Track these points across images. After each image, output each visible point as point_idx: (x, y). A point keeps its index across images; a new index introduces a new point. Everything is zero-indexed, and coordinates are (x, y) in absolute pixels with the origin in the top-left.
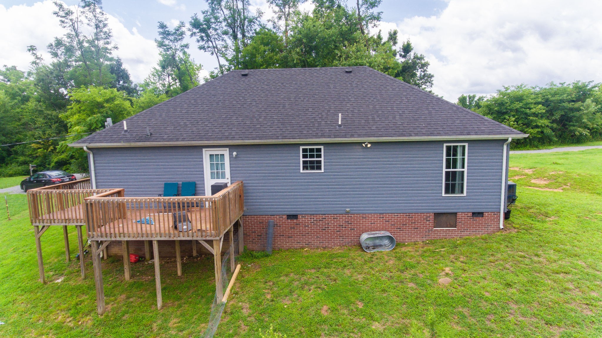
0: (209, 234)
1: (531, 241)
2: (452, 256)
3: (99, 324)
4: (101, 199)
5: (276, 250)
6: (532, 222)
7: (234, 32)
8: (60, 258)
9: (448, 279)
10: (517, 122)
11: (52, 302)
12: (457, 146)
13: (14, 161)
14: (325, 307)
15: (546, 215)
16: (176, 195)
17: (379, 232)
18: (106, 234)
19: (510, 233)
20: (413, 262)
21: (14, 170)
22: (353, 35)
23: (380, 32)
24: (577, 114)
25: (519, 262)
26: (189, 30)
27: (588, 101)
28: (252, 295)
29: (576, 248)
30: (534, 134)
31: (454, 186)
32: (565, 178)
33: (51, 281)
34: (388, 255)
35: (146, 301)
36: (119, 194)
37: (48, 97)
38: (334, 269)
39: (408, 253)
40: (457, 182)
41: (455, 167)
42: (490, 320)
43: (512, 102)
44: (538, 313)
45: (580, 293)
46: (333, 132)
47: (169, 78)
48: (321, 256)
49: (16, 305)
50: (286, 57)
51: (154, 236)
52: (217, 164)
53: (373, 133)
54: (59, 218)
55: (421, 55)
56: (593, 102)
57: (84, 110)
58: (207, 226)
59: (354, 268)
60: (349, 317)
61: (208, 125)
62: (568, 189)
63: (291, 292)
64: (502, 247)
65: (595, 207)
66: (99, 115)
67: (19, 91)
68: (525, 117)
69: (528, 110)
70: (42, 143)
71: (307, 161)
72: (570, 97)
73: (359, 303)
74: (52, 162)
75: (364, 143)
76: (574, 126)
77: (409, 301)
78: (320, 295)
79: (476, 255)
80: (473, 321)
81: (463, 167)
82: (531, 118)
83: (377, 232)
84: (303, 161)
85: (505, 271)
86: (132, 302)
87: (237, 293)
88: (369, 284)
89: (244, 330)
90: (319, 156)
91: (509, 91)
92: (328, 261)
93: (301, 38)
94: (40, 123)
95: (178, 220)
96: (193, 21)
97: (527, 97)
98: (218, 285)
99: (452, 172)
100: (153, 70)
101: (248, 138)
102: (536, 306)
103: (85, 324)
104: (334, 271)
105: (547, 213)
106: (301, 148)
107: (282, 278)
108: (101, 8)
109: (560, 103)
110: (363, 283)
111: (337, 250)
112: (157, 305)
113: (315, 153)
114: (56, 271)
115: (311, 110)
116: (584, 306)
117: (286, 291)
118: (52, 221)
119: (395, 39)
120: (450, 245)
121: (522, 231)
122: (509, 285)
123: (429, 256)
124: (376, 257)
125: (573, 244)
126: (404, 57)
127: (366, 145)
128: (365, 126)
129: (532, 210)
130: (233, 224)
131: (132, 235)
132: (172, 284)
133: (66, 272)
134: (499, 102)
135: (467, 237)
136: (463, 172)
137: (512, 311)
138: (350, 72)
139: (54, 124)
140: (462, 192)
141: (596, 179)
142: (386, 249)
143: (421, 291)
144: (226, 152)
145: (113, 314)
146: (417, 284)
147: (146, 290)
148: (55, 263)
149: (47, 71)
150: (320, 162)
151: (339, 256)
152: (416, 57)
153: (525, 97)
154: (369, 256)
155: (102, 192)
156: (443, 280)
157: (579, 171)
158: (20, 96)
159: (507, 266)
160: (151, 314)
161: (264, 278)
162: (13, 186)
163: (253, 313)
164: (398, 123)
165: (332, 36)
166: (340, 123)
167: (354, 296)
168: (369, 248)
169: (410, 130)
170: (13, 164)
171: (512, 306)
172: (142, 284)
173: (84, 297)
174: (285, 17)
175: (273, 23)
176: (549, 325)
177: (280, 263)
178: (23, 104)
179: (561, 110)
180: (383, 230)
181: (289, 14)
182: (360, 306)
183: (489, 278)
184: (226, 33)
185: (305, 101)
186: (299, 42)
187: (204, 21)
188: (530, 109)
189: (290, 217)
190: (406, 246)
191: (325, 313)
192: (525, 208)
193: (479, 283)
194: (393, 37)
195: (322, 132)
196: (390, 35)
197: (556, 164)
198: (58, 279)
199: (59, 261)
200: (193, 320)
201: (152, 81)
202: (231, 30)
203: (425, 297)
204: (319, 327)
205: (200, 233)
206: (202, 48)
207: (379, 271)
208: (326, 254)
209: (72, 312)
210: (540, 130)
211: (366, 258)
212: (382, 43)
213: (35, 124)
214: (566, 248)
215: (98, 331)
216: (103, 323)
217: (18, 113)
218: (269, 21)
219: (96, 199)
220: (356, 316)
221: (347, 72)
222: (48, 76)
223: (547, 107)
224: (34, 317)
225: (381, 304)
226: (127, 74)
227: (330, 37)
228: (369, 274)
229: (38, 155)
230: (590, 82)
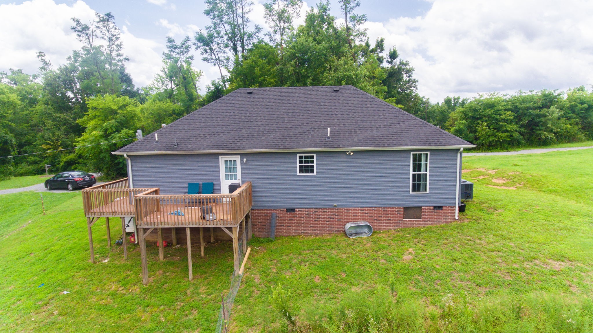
0: (229, 223)
1: (477, 228)
2: (415, 240)
3: (146, 291)
4: (148, 196)
5: (278, 237)
6: (483, 214)
7: (234, 45)
8: (102, 244)
9: (410, 256)
10: (489, 127)
11: (104, 276)
12: (421, 154)
13: (24, 161)
14: (317, 277)
15: (495, 209)
16: (198, 193)
17: (360, 222)
18: (151, 223)
19: (463, 222)
20: (385, 245)
21: (25, 169)
22: (341, 50)
23: (368, 39)
24: (543, 119)
25: (465, 244)
26: (195, 44)
27: (553, 108)
28: (261, 269)
29: (510, 234)
30: (504, 137)
31: (419, 185)
32: (520, 178)
33: (99, 262)
34: (366, 240)
35: (179, 274)
36: (156, 192)
37: (56, 100)
38: (324, 251)
39: (382, 239)
40: (422, 182)
41: (420, 170)
42: (437, 284)
43: (485, 109)
44: (472, 278)
45: (505, 265)
46: (323, 143)
47: (171, 83)
48: (314, 241)
49: (75, 280)
50: (281, 69)
51: (188, 224)
52: (231, 168)
53: (355, 144)
54: (107, 211)
55: (406, 61)
56: (557, 108)
57: (99, 116)
58: (228, 217)
59: (339, 250)
60: (335, 283)
61: (223, 137)
62: (521, 188)
63: (291, 267)
64: (455, 233)
65: (535, 202)
66: (114, 121)
67: (26, 94)
68: (496, 123)
69: (498, 116)
70: (52, 144)
71: (303, 166)
72: (536, 105)
73: (343, 274)
74: (61, 162)
75: (348, 151)
76: (540, 130)
77: (380, 272)
78: (314, 269)
79: (434, 239)
80: (424, 284)
81: (426, 171)
82: (501, 123)
83: (358, 222)
84: (300, 166)
85: (454, 250)
86: (168, 276)
87: (249, 269)
88: (351, 260)
89: (257, 294)
90: (312, 162)
91: (482, 99)
92: (319, 244)
93: (295, 52)
94: (49, 125)
95: (206, 212)
96: (198, 36)
97: (498, 104)
98: (236, 262)
99: (417, 174)
100: (157, 76)
101: (256, 148)
102: (471, 274)
103: (134, 292)
104: (324, 252)
105: (496, 207)
106: (298, 155)
107: (284, 257)
108: (114, 23)
109: (527, 110)
110: (346, 260)
111: (326, 237)
112: (188, 277)
113: (309, 160)
114: (101, 254)
115: (306, 124)
116: (506, 274)
117: (288, 266)
118: (102, 214)
119: (382, 46)
120: (415, 232)
121: (473, 221)
122: (454, 260)
123: (398, 241)
124: (357, 241)
125: (508, 230)
126: (391, 63)
127: (350, 153)
128: (349, 138)
129: (484, 205)
130: (245, 216)
131: (170, 224)
132: (198, 262)
133: (110, 255)
134: (473, 108)
135: (430, 226)
136: (426, 174)
137: (454, 278)
138: (338, 91)
139: (63, 126)
140: (426, 191)
141: (545, 179)
142: (366, 235)
143: (389, 265)
144: (238, 159)
145: (155, 284)
146: (387, 260)
147: (178, 267)
148: (99, 248)
149: (54, 75)
150: (313, 166)
151: (328, 241)
152: (401, 63)
153: (496, 104)
154: (352, 240)
155: (145, 191)
156: (406, 257)
157: (532, 172)
158: (27, 99)
159: (456, 247)
160: (185, 284)
161: (269, 258)
162: (33, 185)
163: (263, 282)
164: (375, 136)
165: (323, 50)
166: (329, 136)
167: (339, 269)
168: (352, 235)
169: (384, 141)
170: (23, 164)
171: (455, 275)
172: (174, 263)
173: (129, 273)
174: (280, 32)
175: (269, 37)
176: (478, 287)
177: (281, 247)
178: (31, 107)
179: (529, 116)
180: (363, 220)
181: (284, 28)
182: (344, 276)
183: (441, 255)
184: (227, 46)
185: (300, 116)
186: (293, 56)
187: (208, 36)
188: (500, 115)
189: (290, 210)
190: (380, 233)
191: (317, 281)
192: (480, 203)
193: (433, 259)
194: (380, 45)
195: (314, 143)
196: (378, 43)
197: (516, 165)
198: (105, 260)
199: (101, 246)
200: (218, 287)
201: (156, 86)
202: (232, 43)
203: (392, 269)
204: (313, 291)
205: (222, 222)
206: (205, 60)
207: (359, 252)
208: (318, 240)
209: (122, 283)
210: (509, 134)
211: (349, 242)
212: (370, 49)
213: (45, 126)
214: (503, 233)
215: (145, 296)
216: (149, 291)
217: (26, 115)
218: (266, 35)
219: (144, 196)
220: (340, 283)
221: (335, 91)
222: (56, 81)
223: (516, 113)
224: (93, 287)
225: (359, 274)
226: (130, 78)
227: (321, 51)
228: (350, 253)
229: (47, 155)
230: (555, 90)
